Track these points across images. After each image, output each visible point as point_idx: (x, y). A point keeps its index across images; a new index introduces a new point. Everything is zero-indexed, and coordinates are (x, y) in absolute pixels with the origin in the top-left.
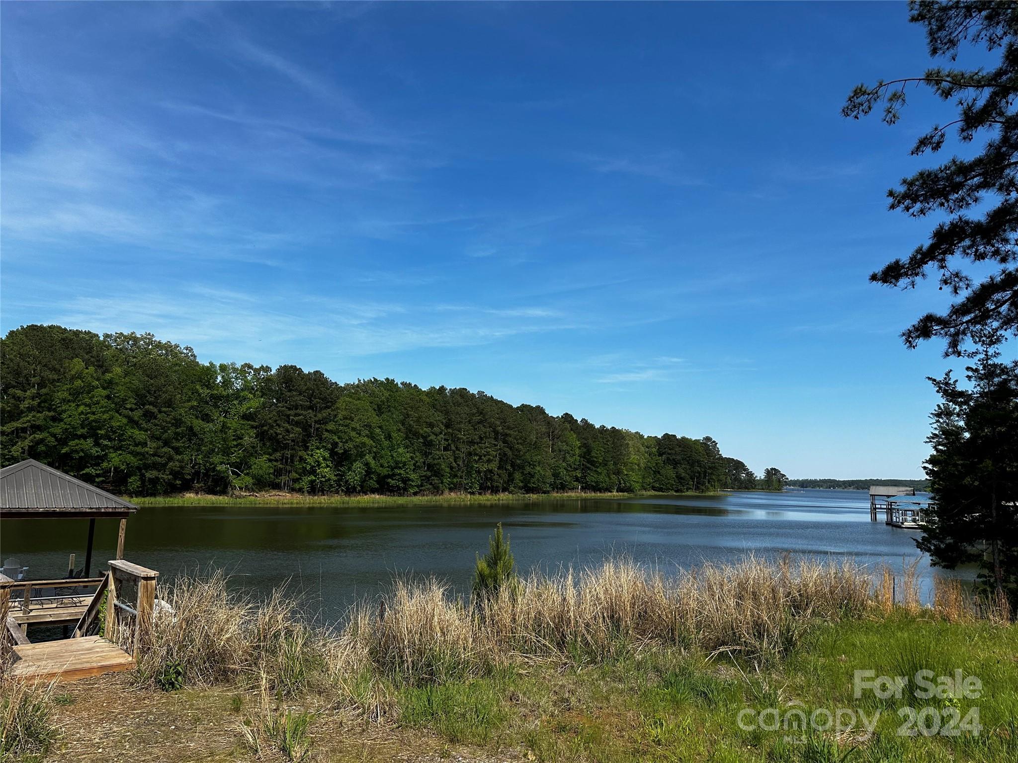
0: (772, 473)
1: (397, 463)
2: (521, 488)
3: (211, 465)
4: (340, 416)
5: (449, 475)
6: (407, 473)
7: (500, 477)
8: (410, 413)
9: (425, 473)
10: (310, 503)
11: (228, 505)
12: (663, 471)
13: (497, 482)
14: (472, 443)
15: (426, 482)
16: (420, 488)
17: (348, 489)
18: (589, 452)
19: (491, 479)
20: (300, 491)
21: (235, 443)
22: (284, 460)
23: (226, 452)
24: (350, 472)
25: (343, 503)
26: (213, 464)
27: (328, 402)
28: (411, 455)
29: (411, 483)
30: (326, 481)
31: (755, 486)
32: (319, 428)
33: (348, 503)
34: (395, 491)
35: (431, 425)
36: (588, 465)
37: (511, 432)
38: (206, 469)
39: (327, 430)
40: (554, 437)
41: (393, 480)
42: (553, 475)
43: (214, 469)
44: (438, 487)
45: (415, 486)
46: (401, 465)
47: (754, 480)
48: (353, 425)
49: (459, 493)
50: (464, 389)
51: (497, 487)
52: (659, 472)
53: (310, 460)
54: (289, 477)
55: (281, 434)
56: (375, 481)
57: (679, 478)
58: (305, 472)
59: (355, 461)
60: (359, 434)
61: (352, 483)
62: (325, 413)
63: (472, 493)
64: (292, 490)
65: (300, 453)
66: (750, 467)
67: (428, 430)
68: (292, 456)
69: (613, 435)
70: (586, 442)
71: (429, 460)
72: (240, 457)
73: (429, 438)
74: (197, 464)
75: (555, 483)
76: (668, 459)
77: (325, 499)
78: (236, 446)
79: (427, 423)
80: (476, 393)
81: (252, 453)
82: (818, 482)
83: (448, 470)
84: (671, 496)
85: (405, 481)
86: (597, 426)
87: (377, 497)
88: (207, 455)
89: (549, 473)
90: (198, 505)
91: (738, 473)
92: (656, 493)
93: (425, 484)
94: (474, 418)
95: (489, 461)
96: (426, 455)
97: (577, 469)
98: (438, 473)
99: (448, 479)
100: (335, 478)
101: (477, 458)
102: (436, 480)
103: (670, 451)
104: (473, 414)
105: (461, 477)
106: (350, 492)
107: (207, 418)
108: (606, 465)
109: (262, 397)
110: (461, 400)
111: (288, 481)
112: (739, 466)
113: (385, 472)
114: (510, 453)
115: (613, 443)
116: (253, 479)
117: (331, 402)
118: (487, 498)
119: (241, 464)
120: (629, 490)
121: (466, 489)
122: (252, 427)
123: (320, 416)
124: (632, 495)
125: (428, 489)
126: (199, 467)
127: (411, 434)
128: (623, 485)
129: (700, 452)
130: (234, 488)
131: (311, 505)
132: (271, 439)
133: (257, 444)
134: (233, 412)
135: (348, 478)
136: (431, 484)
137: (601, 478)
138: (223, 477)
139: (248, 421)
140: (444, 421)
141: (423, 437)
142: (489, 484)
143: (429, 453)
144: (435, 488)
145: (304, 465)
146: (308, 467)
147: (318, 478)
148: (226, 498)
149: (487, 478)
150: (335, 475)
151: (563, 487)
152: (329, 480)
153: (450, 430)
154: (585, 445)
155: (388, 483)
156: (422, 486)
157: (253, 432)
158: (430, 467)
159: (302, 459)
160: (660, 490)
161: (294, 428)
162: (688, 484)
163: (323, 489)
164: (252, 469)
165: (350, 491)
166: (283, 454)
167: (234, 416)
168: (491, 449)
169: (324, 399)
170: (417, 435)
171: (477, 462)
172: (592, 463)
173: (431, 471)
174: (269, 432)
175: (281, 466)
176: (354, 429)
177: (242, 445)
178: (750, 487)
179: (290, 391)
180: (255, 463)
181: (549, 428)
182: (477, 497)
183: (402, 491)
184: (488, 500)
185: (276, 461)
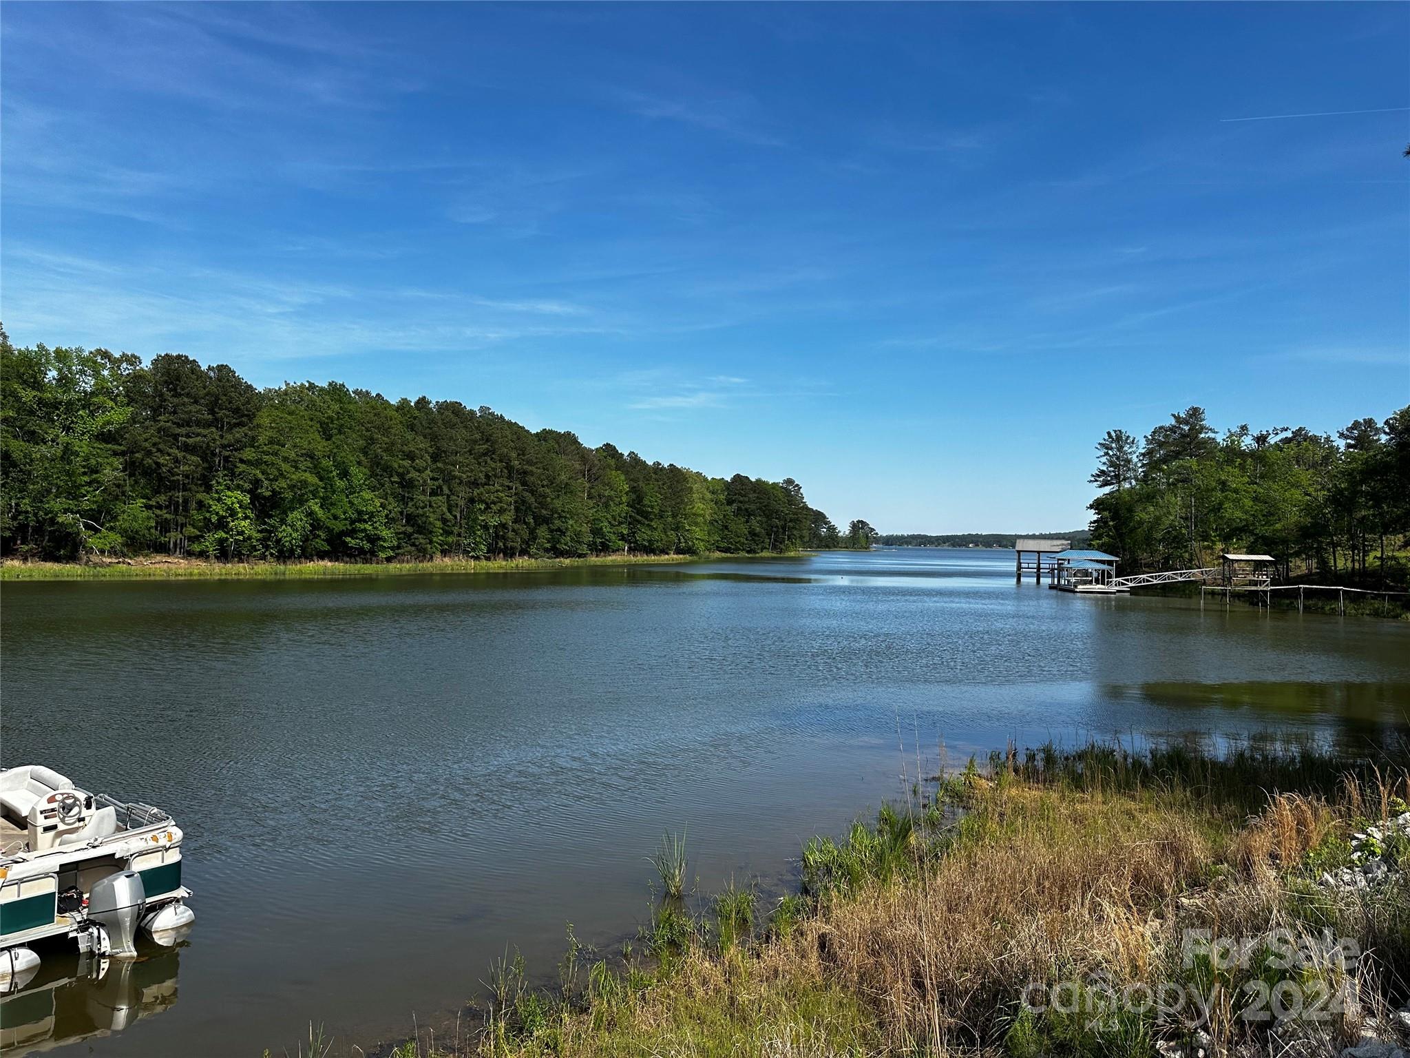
0: (859, 527)
1: (360, 513)
2: (547, 550)
3: (46, 514)
4: (261, 439)
5: (441, 531)
6: (376, 528)
7: (517, 534)
8: (375, 436)
9: (403, 529)
10: (221, 575)
11: (82, 579)
12: (732, 526)
13: (513, 542)
14: (475, 484)
15: (406, 542)
16: (397, 551)
17: (281, 552)
18: (639, 499)
19: (504, 538)
20: (203, 555)
21: (86, 479)
22: (172, 505)
23: (73, 493)
24: (284, 527)
25: (276, 574)
26: (51, 512)
27: (242, 416)
28: (382, 500)
29: (382, 543)
30: (244, 540)
31: (838, 543)
32: (229, 457)
33: (284, 574)
34: (357, 556)
35: (411, 456)
36: (639, 518)
37: (533, 469)
38: (38, 521)
39: (242, 461)
40: (593, 478)
41: (353, 538)
42: (592, 532)
43: (52, 521)
44: (425, 550)
45: (389, 547)
46: (366, 517)
47: (837, 536)
48: (284, 452)
49: (456, 558)
50: (456, 403)
51: (512, 548)
52: (726, 527)
53: (216, 507)
54: (181, 532)
55: (166, 466)
56: (323, 540)
57: (753, 533)
58: (208, 526)
59: (293, 509)
60: (297, 468)
61: (287, 544)
62: (239, 433)
63: (477, 558)
64: (189, 554)
65: (200, 496)
66: (833, 519)
67: (407, 463)
68: (186, 501)
69: (671, 475)
70: (635, 485)
71: (410, 509)
72: (96, 502)
73: (407, 477)
74: (22, 512)
75: (595, 543)
76: (739, 509)
77: (245, 569)
78: (89, 484)
79: (403, 452)
80: (476, 409)
81: (117, 494)
82: (905, 538)
83: (439, 524)
84: (743, 558)
85: (374, 539)
86: (650, 463)
87: (329, 564)
88: (40, 497)
89: (585, 528)
90: (27, 579)
91: (818, 527)
92: (724, 555)
93: (405, 545)
94: (478, 447)
95: (501, 511)
96: (403, 500)
97: (622, 523)
98: (423, 529)
99: (440, 538)
100: (259, 536)
101: (483, 507)
102: (421, 540)
103: (741, 499)
104: (475, 442)
105: (459, 535)
106: (285, 557)
107: (33, 437)
108: (662, 517)
109: (128, 405)
110: (455, 420)
111: (181, 539)
112: (819, 517)
113: (339, 526)
114: (531, 499)
115: (670, 487)
116: (122, 536)
117: (247, 416)
118: (499, 565)
119: (100, 512)
120: (690, 551)
121: (466, 552)
122: (115, 454)
123: (229, 437)
124: (695, 558)
125: (410, 553)
126: (27, 518)
127: (379, 469)
128: (684, 544)
129: (780, 500)
130: (90, 551)
131: (223, 577)
132: (147, 473)
133: (125, 480)
134: (79, 428)
135: (280, 535)
136: (413, 545)
137: (656, 535)
138: (69, 534)
139: (107, 443)
140: (430, 450)
141: (399, 475)
142: (501, 544)
143: (408, 498)
144: (419, 551)
145: (208, 515)
146: (214, 519)
147: (232, 536)
148: (78, 566)
149: (497, 536)
150: (259, 531)
151: (605, 548)
152: (250, 538)
153: (439, 465)
154: (634, 490)
155: (345, 543)
156: (399, 547)
157: (118, 462)
158: (411, 519)
159: (201, 505)
160: (726, 550)
161: (188, 457)
162: (763, 542)
163: (240, 552)
164: (118, 521)
165: (285, 555)
166: (171, 497)
167: (82, 435)
168: (503, 493)
169: (236, 411)
170: (388, 469)
171: (482, 512)
172: (646, 515)
173: (413, 526)
174: (145, 462)
175: (168, 516)
176: (285, 459)
177: (98, 482)
178: (831, 545)
179: (177, 395)
180: (124, 512)
181: (585, 464)
182: (484, 563)
183: (368, 556)
184: (501, 568)
185: (160, 507)
